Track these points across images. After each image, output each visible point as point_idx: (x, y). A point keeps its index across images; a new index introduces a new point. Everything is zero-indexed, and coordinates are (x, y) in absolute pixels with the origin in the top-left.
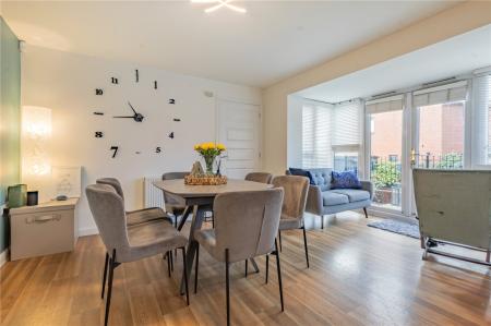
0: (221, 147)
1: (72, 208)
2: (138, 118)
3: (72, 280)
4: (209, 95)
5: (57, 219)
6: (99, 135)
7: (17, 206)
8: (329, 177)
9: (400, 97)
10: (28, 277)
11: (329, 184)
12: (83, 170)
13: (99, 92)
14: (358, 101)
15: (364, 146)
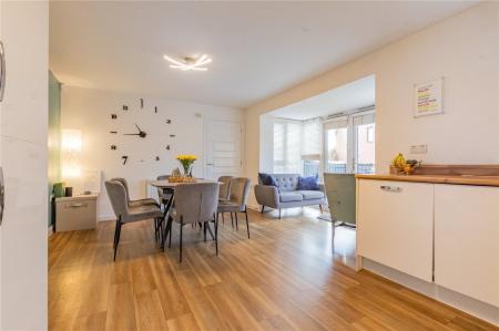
0: (194, 157)
1: (95, 199)
2: (142, 135)
3: (95, 241)
4: (198, 115)
5: (86, 206)
6: (114, 148)
7: (59, 196)
8: (295, 181)
9: (345, 118)
10: (69, 239)
11: (295, 186)
12: (102, 173)
13: (114, 117)
14: (318, 120)
15: (323, 157)
